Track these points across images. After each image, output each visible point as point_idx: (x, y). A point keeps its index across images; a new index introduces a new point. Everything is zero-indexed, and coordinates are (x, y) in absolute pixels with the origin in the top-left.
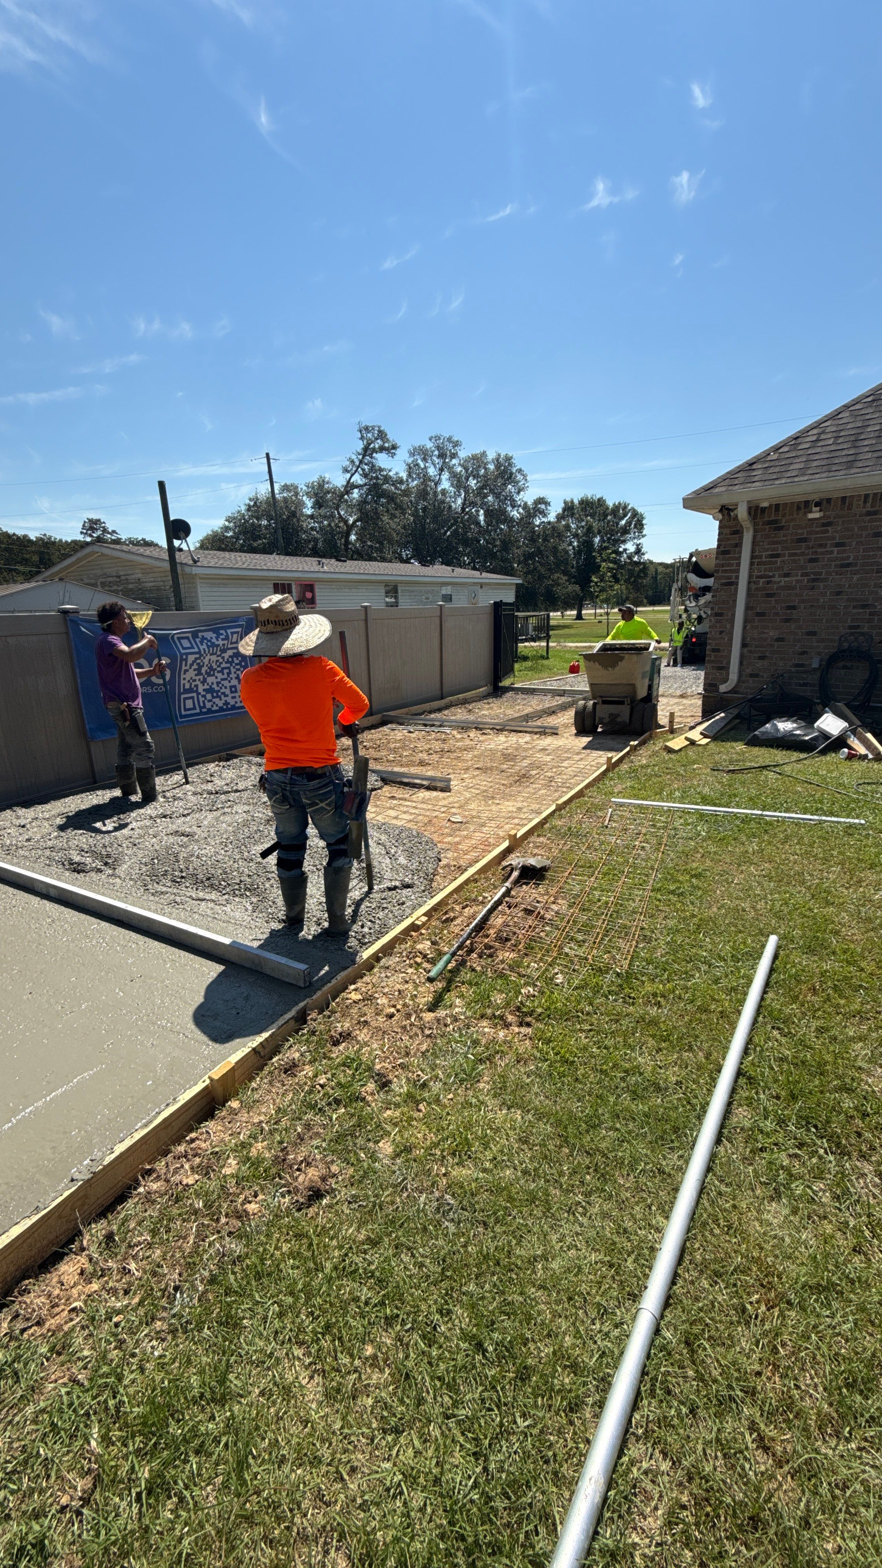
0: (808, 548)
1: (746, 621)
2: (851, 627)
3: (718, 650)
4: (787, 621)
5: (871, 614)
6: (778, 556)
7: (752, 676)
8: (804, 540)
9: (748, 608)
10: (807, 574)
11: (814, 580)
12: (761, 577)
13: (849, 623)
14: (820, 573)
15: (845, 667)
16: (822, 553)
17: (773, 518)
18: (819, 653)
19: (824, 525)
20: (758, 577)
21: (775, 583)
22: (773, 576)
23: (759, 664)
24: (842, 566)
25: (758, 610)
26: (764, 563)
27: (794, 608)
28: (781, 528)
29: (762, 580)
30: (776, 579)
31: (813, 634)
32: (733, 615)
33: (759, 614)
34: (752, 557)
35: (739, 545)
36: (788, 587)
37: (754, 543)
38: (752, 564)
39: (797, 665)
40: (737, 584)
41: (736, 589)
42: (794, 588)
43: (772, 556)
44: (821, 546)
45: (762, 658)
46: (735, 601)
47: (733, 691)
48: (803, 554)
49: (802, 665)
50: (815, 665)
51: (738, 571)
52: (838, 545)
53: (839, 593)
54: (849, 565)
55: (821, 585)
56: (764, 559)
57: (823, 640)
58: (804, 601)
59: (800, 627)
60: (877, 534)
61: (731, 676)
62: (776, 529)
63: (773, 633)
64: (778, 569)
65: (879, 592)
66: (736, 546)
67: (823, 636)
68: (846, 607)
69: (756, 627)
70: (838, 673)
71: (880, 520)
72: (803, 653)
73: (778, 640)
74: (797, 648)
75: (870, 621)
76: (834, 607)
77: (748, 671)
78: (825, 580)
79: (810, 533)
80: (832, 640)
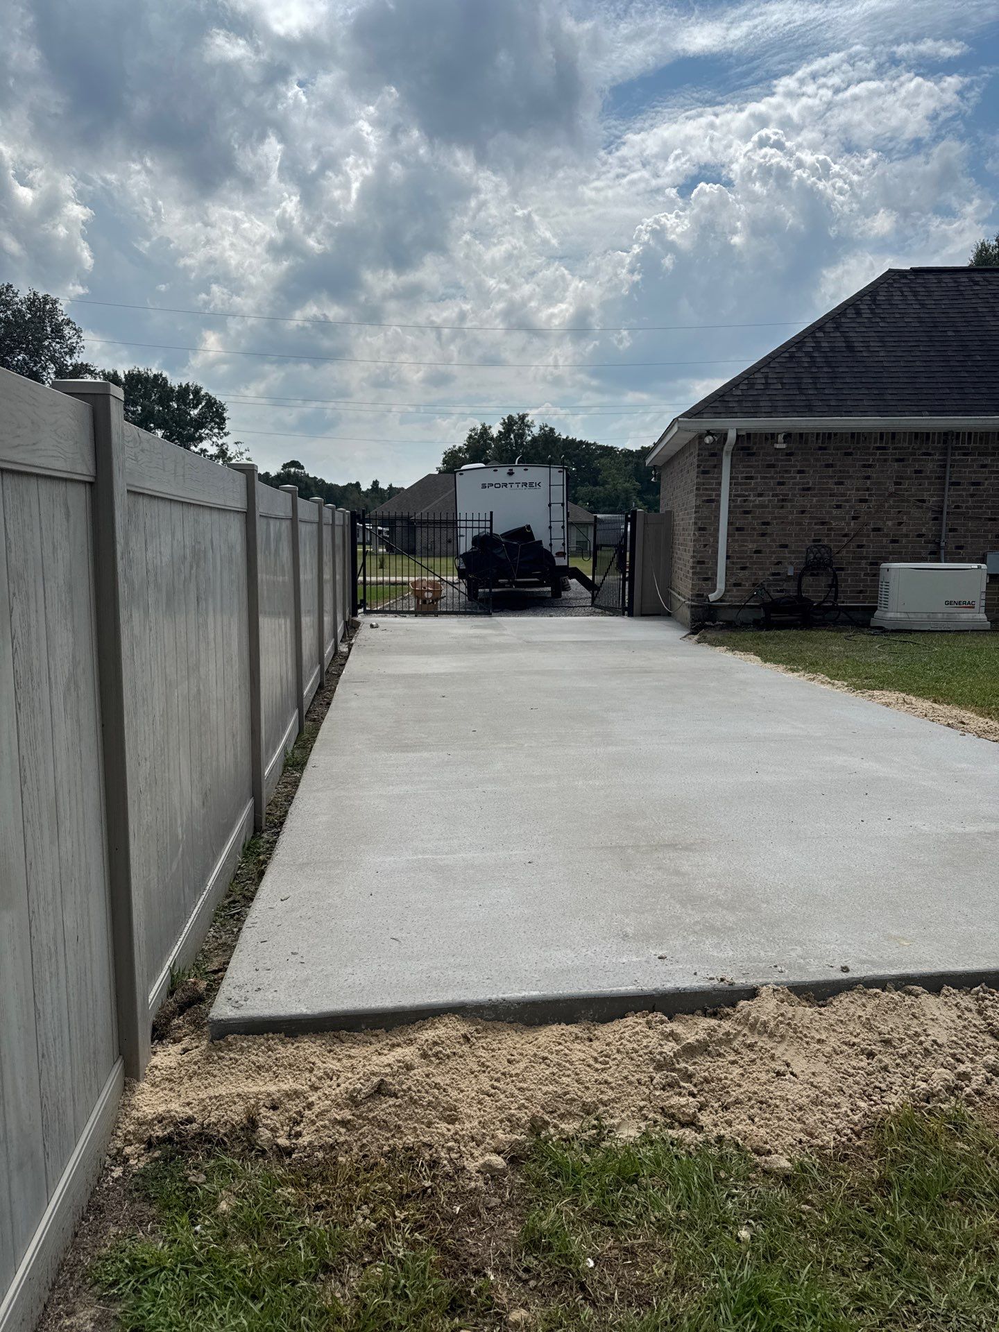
0: (776, 472)
1: (729, 535)
2: (814, 541)
3: (703, 563)
4: (763, 535)
5: (829, 530)
6: (751, 478)
7: (735, 585)
8: (773, 466)
9: (730, 524)
10: (776, 495)
11: (783, 500)
12: (739, 496)
13: (813, 537)
14: (788, 495)
15: (812, 575)
16: (788, 478)
17: (745, 445)
18: (791, 563)
19: (788, 454)
20: (735, 496)
21: (751, 501)
22: (749, 496)
23: (742, 574)
24: (804, 489)
25: (737, 525)
26: (740, 484)
27: (768, 524)
28: (753, 454)
29: (739, 499)
30: (751, 498)
31: (786, 546)
32: (717, 530)
33: (738, 529)
34: (731, 478)
35: (718, 466)
36: (762, 506)
37: (732, 466)
38: (731, 484)
39: (774, 574)
40: (719, 501)
41: (718, 507)
42: (767, 507)
43: (747, 478)
44: (786, 472)
45: (743, 568)
46: (717, 517)
47: (721, 600)
48: (772, 478)
49: (778, 574)
50: (790, 573)
51: (719, 490)
52: (800, 472)
53: (803, 512)
54: (808, 489)
55: (789, 504)
56: (740, 481)
57: (794, 552)
58: (776, 518)
59: (774, 541)
60: (828, 466)
61: (718, 586)
62: (749, 455)
63: (752, 546)
64: (752, 490)
65: (834, 512)
66: (715, 467)
67: (793, 548)
68: (810, 524)
69: (737, 541)
70: (807, 580)
71: (829, 454)
72: (778, 563)
73: (757, 552)
74: (773, 559)
75: (828, 535)
76: (800, 524)
77: (732, 581)
78: (791, 501)
79: (777, 460)
80: (801, 552)
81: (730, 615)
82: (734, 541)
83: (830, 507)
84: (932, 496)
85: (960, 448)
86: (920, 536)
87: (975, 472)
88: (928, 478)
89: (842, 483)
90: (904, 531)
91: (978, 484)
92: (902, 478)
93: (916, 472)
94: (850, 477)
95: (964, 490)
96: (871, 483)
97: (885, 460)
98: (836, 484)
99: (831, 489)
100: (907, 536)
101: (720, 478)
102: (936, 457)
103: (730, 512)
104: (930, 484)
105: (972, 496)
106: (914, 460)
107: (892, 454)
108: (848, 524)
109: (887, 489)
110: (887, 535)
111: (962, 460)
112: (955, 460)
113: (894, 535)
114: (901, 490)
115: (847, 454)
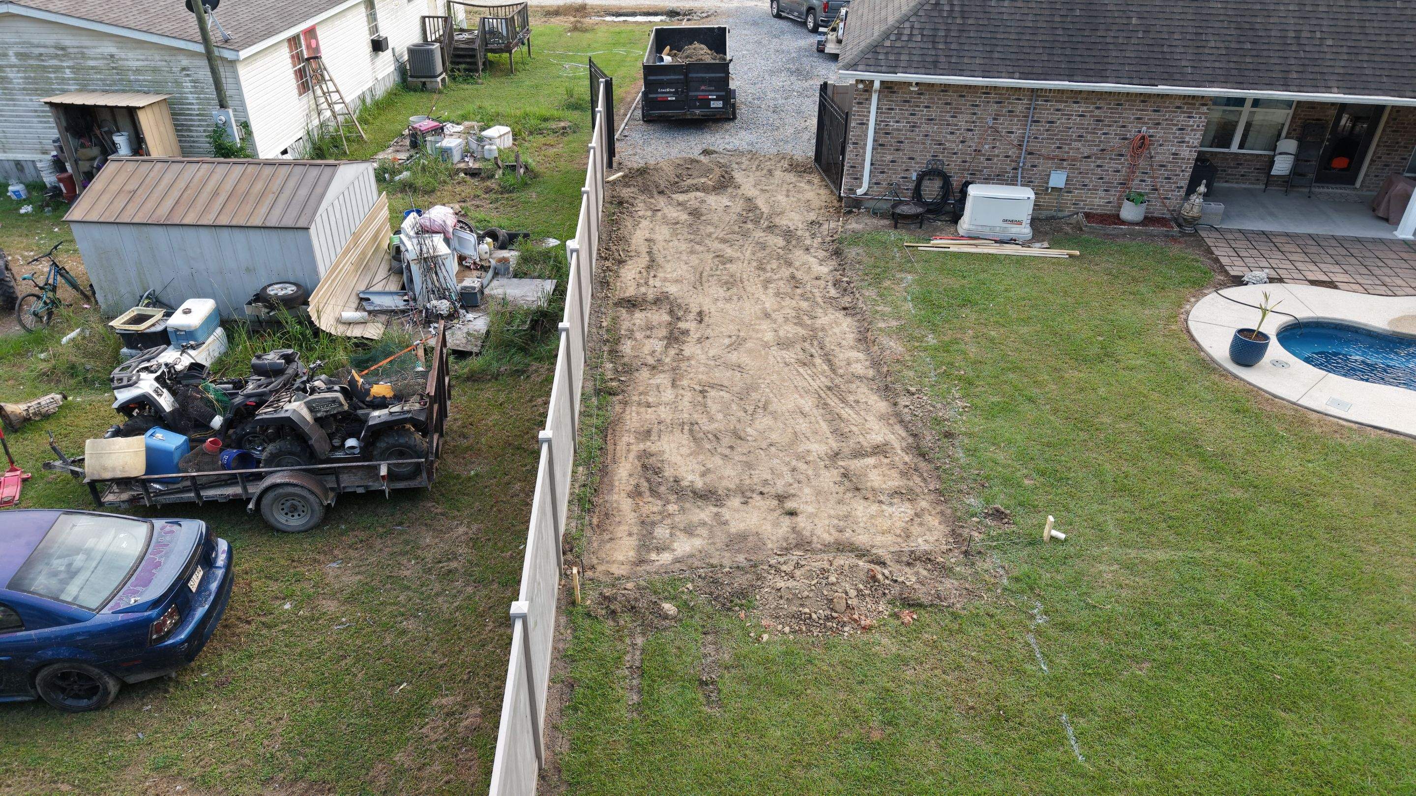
0: (910, 106)
1: (873, 149)
2: (933, 156)
3: (854, 167)
4: (897, 150)
5: (944, 149)
6: (892, 109)
7: (876, 184)
8: (908, 102)
9: (875, 141)
10: (909, 123)
11: (913, 127)
12: (882, 121)
13: (932, 154)
14: (916, 123)
15: (929, 179)
16: (918, 111)
17: (890, 85)
18: (916, 171)
19: (918, 95)
20: (880, 121)
21: (891, 126)
22: (889, 122)
23: (881, 176)
24: (929, 120)
25: (880, 142)
26: (884, 113)
27: (902, 142)
28: (894, 92)
29: (882, 124)
31: (911, 158)
32: (865, 145)
33: (880, 145)
34: (877, 108)
35: (869, 99)
36: (898, 130)
37: (879, 100)
38: (877, 113)
39: (903, 178)
40: (867, 124)
41: (867, 129)
42: (901, 130)
43: (889, 109)
44: (917, 106)
45: (883, 172)
46: (866, 135)
47: (865, 194)
48: (907, 110)
49: (906, 178)
50: (914, 178)
51: (868, 116)
52: (926, 107)
53: (926, 136)
54: (932, 120)
55: (917, 130)
56: (884, 111)
57: (918, 163)
58: (907, 138)
59: (905, 154)
60: (946, 104)
61: (864, 185)
62: (891, 92)
63: (889, 158)
64: (892, 118)
65: (949, 136)
66: (867, 99)
67: (918, 160)
68: (931, 144)
69: (879, 153)
70: (926, 183)
71: (950, 96)
72: (907, 170)
73: (892, 162)
74: (904, 167)
75: (943, 153)
76: (924, 144)
77: (874, 181)
78: (920, 127)
79: (911, 98)
80: (923, 163)
81: (871, 204)
82: (877, 153)
83: (946, 133)
84: (1019, 129)
85: (1043, 96)
86: (1007, 157)
87: (1051, 114)
88: (1017, 116)
89: (956, 117)
90: (997, 151)
91: (1052, 122)
92: (998, 115)
93: (1010, 111)
94: (961, 113)
95: (1042, 126)
96: (977, 118)
97: (988, 102)
98: (952, 117)
99: (947, 120)
100: (998, 156)
101: (869, 108)
102: (1025, 102)
103: (875, 132)
104: (1018, 121)
105: (1047, 130)
106: (1009, 103)
107: (994, 98)
108: (958, 146)
109: (987, 123)
110: (984, 155)
111: (1043, 105)
112: (1038, 105)
113: (989, 155)
114: (997, 123)
115: (961, 96)
